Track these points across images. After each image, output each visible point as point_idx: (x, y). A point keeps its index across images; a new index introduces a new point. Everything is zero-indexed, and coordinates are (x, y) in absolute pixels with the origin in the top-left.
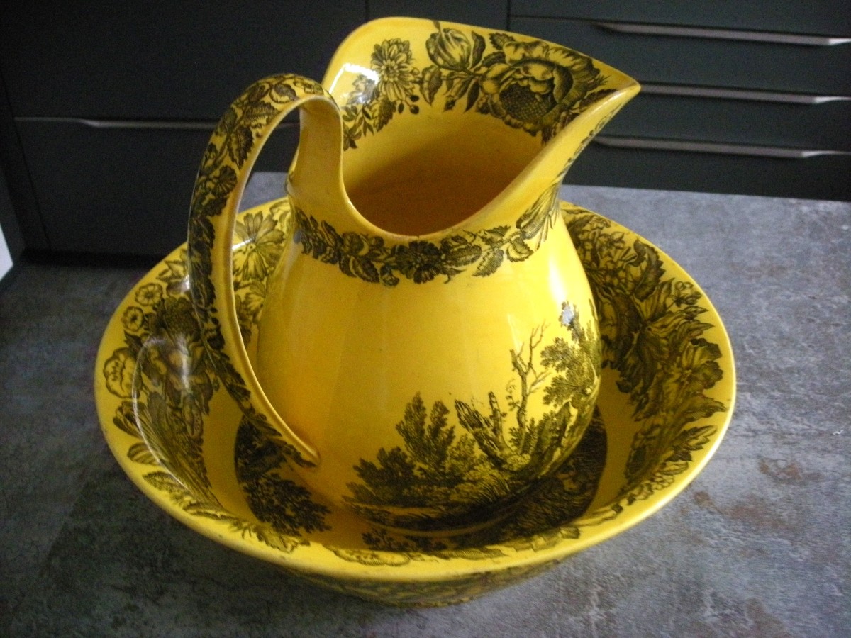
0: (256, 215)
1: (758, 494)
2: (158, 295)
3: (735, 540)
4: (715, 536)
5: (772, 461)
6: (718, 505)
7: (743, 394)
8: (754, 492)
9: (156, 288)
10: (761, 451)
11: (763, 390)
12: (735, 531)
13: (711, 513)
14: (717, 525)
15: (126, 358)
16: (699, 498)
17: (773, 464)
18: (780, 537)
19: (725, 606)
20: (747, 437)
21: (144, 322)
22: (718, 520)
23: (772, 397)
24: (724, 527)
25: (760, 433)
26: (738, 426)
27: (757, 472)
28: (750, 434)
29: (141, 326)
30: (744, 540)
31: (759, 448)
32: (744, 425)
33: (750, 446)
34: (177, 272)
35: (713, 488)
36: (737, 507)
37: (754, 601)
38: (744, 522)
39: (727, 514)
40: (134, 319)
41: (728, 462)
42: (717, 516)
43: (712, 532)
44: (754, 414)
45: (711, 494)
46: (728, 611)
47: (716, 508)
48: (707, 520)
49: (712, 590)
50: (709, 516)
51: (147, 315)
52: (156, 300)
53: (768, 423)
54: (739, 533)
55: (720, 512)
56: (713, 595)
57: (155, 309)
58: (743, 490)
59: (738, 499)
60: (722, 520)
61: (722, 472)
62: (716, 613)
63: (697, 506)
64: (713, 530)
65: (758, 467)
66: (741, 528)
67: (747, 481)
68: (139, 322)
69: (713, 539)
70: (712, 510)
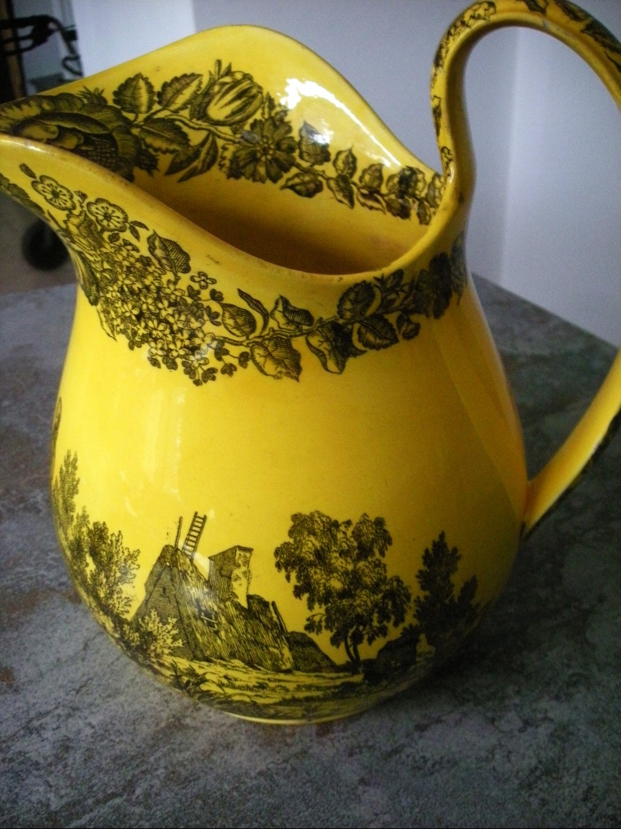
3: (28, 569)
4: (51, 562)
6: (57, 598)
7: (65, 800)
8: (16, 634)
10: (15, 701)
12: (30, 578)
14: (52, 575)
19: (25, 509)
20: (41, 715)
22: (50, 580)
24: (43, 576)
25: (22, 732)
26: (58, 727)
27: (15, 666)
28: (36, 723)
30: (18, 573)
31: (18, 704)
32: (48, 734)
33: (32, 701)
35: (69, 614)
36: (33, 605)
38: (21, 591)
39: (43, 592)
41: (58, 660)
42: (54, 584)
43: (55, 564)
44: (37, 765)
45: (69, 605)
46: (22, 506)
47: (58, 592)
48: (65, 574)
49: (41, 514)
50: (64, 579)
53: (11, 760)
54: (24, 577)
55: (53, 590)
56: (39, 511)
58: (30, 630)
59: (33, 616)
60: (47, 582)
61: (62, 641)
62: (32, 500)
64: (54, 567)
65: (15, 674)
66: (23, 584)
67: (27, 645)
69: (53, 559)
70: (63, 588)
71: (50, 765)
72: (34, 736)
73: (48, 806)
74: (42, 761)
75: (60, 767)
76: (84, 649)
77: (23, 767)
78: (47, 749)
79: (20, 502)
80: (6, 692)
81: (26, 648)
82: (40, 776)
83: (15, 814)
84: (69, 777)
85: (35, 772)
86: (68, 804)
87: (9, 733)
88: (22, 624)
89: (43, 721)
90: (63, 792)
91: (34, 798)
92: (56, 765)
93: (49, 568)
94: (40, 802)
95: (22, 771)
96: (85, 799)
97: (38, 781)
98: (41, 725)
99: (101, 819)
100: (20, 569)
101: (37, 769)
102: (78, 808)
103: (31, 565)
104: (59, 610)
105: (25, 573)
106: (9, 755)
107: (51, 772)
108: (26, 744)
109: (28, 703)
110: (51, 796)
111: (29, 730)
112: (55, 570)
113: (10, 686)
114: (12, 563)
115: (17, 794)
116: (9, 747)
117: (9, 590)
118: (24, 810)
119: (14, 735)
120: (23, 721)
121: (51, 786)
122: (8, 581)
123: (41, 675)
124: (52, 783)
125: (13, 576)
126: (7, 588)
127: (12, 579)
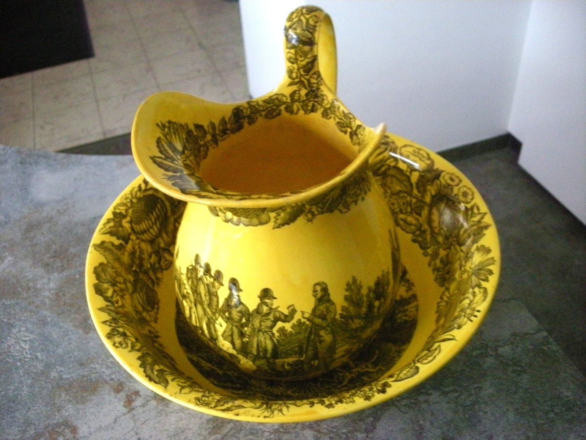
0: (487, 277)
1: (80, 406)
2: (464, 200)
3: (97, 366)
4: (109, 364)
6: (107, 387)
8: (83, 406)
9: (469, 200)
12: (97, 372)
13: (112, 379)
14: (108, 372)
15: (427, 164)
16: (120, 388)
18: (68, 379)
21: (449, 185)
22: (107, 376)
24: (103, 372)
27: (79, 426)
29: (446, 182)
30: (92, 368)
34: (475, 216)
35: (111, 399)
36: (95, 390)
37: (87, 333)
38: (91, 380)
39: (101, 383)
40: (452, 180)
41: (100, 426)
42: (108, 379)
43: (111, 366)
45: (113, 393)
47: (109, 384)
48: (114, 373)
50: (113, 376)
51: (452, 189)
52: (461, 198)
54: (94, 371)
55: (106, 382)
57: (456, 195)
58: (90, 405)
59: (94, 397)
60: (105, 377)
61: (105, 415)
63: (121, 380)
65: (78, 430)
66: (93, 376)
67: (87, 414)
68: (449, 182)
76: (114, 423)
81: (86, 416)
88: (87, 400)
93: (108, 367)
100: (93, 366)
103: (98, 364)
104: (107, 396)
105: (95, 368)
112: (110, 370)
113: (74, 437)
114: (89, 360)
117: (85, 379)
122: (85, 372)
123: (90, 434)
125: (88, 369)
126: (84, 376)
127: (88, 371)
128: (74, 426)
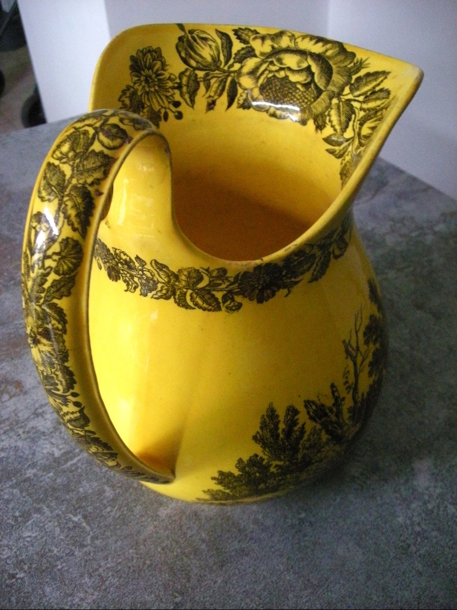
1: (16, 361)
3: (22, 321)
5: (14, 395)
7: (62, 451)
8: (20, 361)
10: (26, 399)
11: (46, 469)
17: (13, 393)
19: (15, 284)
20: (42, 406)
23: (33, 465)
25: (32, 416)
28: (40, 411)
30: (16, 324)
31: (28, 401)
33: (36, 398)
38: (19, 336)
44: (44, 433)
46: (12, 282)
53: (29, 432)
54: (20, 327)
58: (28, 358)
65: (23, 384)
66: (21, 331)
71: (52, 432)
72: (40, 418)
73: (53, 455)
74: (46, 431)
75: (57, 434)
77: (36, 435)
78: (49, 424)
79: (10, 281)
80: (19, 395)
81: (28, 368)
82: (46, 439)
83: (35, 460)
84: (63, 438)
85: (43, 437)
86: (65, 453)
87: (25, 418)
88: (23, 354)
89: (44, 409)
90: (61, 447)
91: (45, 451)
92: (55, 433)
94: (48, 453)
95: (35, 437)
96: (74, 449)
97: (46, 442)
98: (43, 411)
99: (85, 459)
100: (16, 322)
101: (45, 436)
102: (71, 455)
103: (23, 319)
105: (21, 324)
106: (27, 429)
107: (53, 437)
108: (35, 422)
109: (33, 400)
110: (55, 449)
111: (36, 415)
113: (21, 391)
114: (11, 319)
115: (35, 450)
116: (26, 425)
118: (40, 458)
119: (28, 418)
120: (32, 410)
121: (53, 444)
122: (10, 329)
124: (54, 443)
125: (13, 327)
126: (11, 334)
127: (13, 328)
128: (17, 381)
